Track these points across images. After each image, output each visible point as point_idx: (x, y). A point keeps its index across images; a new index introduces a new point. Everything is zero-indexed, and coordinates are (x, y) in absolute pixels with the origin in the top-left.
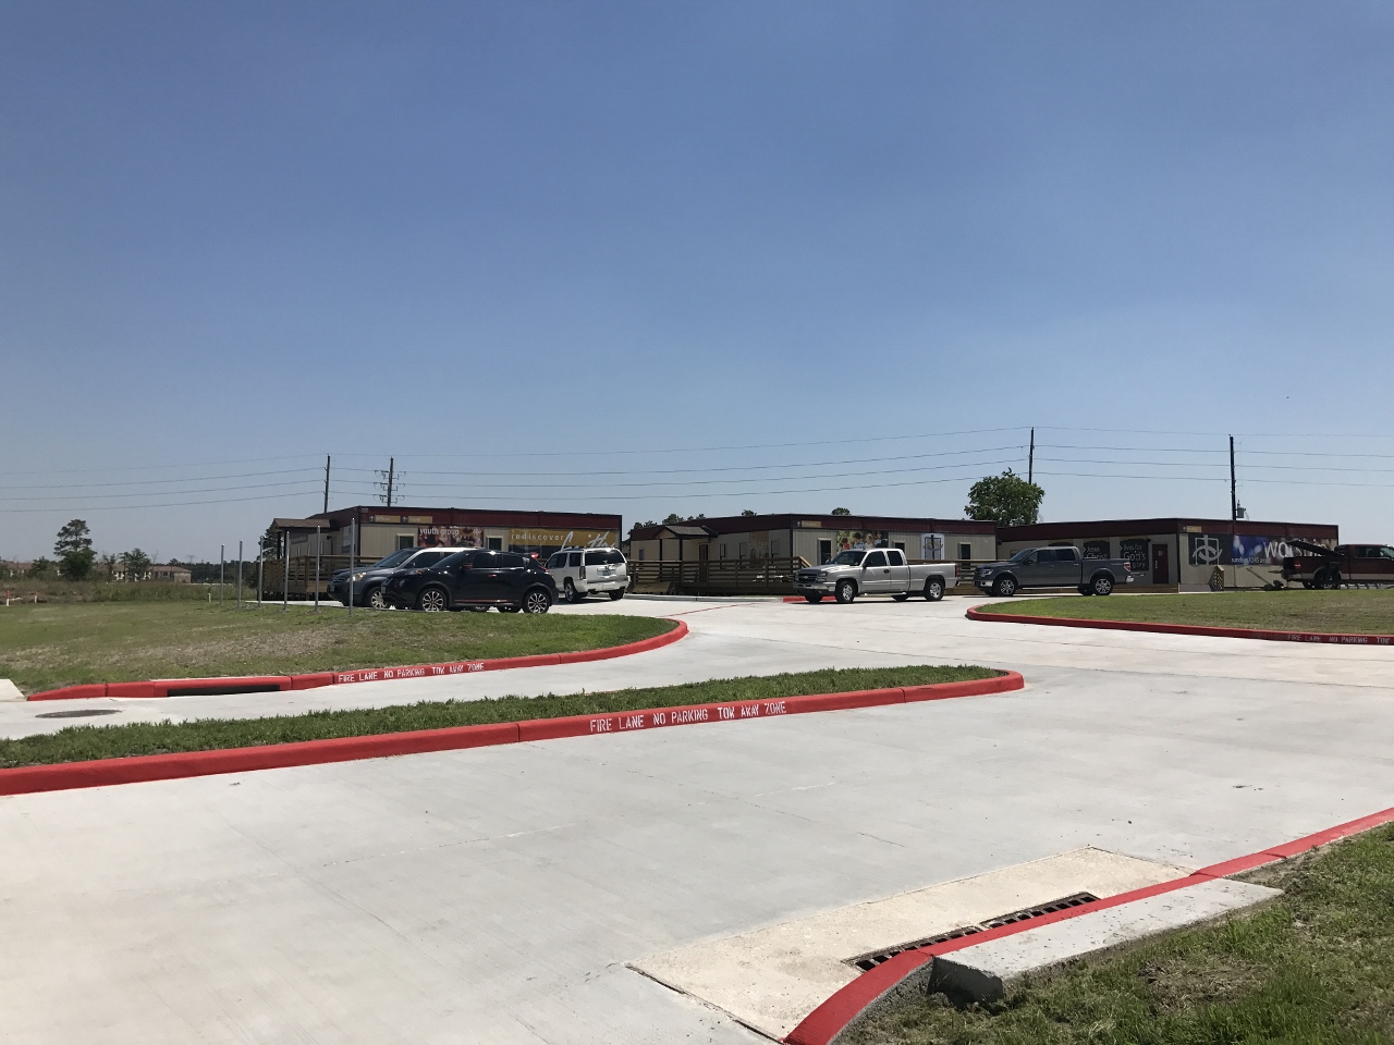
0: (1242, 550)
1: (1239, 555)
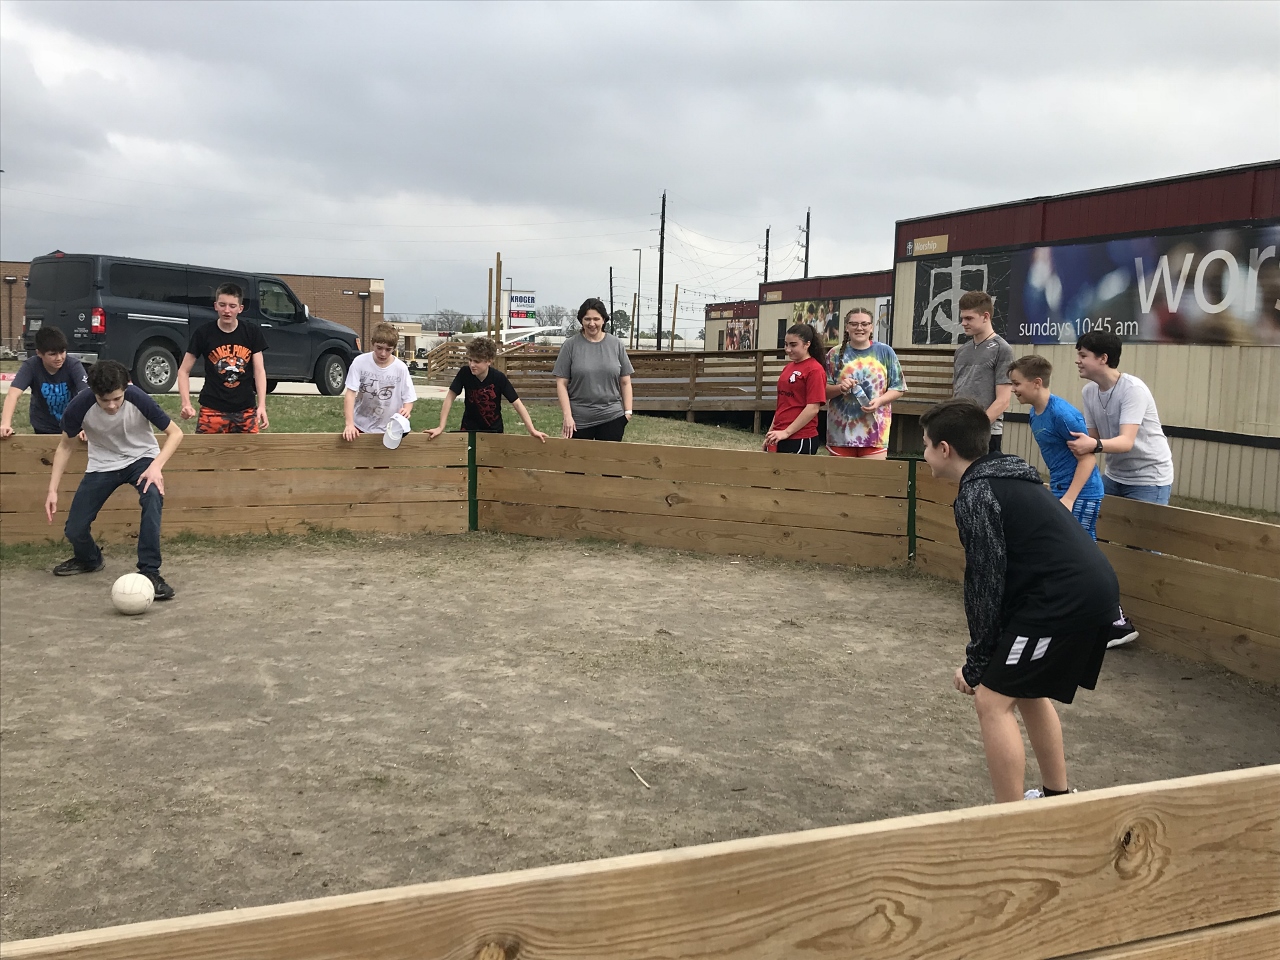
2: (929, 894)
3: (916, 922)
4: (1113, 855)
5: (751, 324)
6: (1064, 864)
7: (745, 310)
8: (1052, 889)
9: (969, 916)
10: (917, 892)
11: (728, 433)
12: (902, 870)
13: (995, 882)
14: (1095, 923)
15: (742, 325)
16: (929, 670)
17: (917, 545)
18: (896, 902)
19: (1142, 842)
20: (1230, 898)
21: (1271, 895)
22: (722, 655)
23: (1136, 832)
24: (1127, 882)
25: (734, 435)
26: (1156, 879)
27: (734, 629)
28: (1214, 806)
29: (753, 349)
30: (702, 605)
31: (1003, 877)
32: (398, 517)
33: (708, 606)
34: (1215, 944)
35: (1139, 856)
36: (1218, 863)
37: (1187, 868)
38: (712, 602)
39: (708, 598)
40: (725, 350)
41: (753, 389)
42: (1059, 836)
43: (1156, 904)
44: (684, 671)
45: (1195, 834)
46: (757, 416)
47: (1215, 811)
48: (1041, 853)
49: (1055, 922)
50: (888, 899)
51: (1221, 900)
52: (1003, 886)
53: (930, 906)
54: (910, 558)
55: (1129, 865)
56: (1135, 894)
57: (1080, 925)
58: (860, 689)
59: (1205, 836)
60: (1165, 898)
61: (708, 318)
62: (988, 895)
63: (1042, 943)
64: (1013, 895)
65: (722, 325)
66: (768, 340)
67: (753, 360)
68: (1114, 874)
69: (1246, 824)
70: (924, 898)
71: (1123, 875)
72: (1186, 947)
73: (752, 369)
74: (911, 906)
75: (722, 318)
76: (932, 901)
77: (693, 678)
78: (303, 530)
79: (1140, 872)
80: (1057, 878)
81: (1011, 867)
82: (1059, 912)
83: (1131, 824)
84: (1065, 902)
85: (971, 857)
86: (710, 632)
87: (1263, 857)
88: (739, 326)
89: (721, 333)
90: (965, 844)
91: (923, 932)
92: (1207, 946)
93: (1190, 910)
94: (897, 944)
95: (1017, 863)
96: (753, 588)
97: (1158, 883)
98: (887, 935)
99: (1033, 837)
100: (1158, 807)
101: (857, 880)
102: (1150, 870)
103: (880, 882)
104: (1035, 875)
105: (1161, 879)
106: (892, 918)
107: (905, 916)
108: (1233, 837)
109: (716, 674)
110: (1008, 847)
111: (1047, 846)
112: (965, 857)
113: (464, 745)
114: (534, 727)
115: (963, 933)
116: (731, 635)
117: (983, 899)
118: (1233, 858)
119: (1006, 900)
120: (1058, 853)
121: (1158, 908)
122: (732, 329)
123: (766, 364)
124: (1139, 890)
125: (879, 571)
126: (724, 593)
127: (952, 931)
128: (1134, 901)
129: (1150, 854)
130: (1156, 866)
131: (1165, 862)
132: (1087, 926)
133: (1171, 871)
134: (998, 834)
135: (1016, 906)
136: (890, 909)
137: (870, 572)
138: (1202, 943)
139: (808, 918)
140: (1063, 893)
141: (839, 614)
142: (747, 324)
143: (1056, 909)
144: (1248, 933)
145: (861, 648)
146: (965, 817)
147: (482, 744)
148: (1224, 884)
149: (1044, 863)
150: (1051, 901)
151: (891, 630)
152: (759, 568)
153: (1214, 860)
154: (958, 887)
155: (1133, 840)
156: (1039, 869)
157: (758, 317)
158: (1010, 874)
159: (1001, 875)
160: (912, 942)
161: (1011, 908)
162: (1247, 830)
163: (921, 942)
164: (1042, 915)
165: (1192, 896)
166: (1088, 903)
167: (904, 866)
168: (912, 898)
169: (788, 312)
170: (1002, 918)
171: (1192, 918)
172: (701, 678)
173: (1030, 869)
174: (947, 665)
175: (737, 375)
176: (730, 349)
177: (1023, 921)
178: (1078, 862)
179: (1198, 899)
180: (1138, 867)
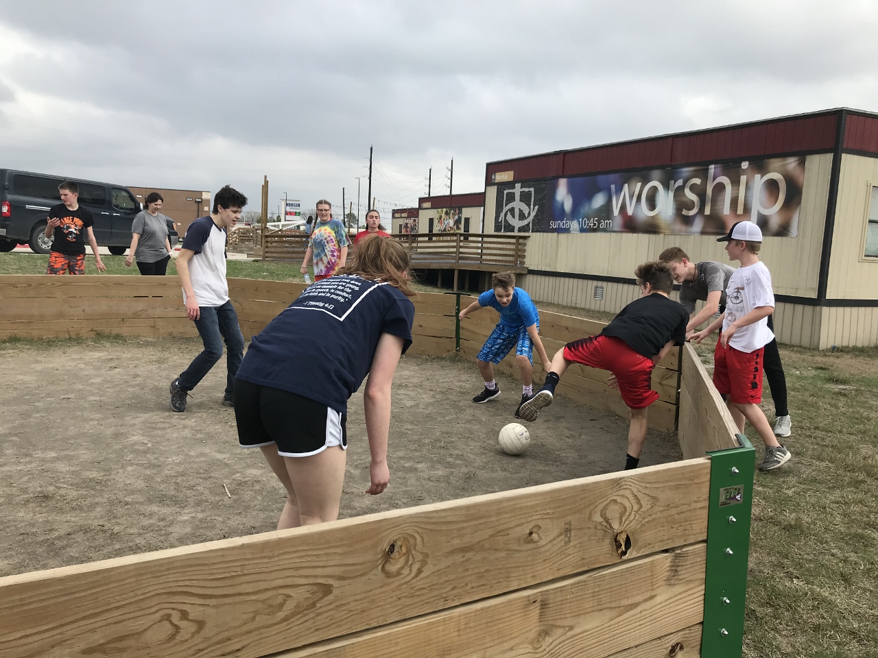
0: (568, 206)
1: (561, 215)
2: (212, 602)
3: (201, 624)
4: (380, 562)
6: (337, 571)
8: (327, 589)
9: (251, 615)
10: (201, 601)
12: (186, 586)
13: (274, 588)
14: (363, 611)
15: (412, 221)
16: (444, 417)
17: (461, 343)
18: (180, 611)
19: (404, 550)
20: (478, 584)
21: (509, 579)
23: (399, 543)
24: (391, 580)
26: (417, 576)
28: (465, 521)
31: (282, 585)
32: (154, 327)
34: (461, 618)
35: (402, 560)
36: (467, 560)
37: (442, 566)
42: (332, 551)
43: (416, 594)
45: (449, 542)
47: (465, 525)
48: (315, 564)
49: (330, 613)
50: (173, 609)
51: (470, 586)
52: (281, 591)
53: (213, 610)
54: (457, 351)
55: (393, 568)
56: (398, 588)
57: (352, 613)
58: (397, 429)
59: (456, 542)
60: (424, 588)
62: (268, 599)
63: (317, 630)
64: (291, 597)
68: (381, 575)
69: (490, 532)
70: (208, 605)
71: (388, 575)
72: (438, 622)
74: (194, 613)
76: (214, 607)
78: (92, 335)
79: (402, 572)
80: (331, 581)
81: (289, 577)
82: (333, 606)
83: (395, 538)
84: (337, 598)
85: (252, 571)
87: (503, 554)
88: (410, 222)
90: (246, 563)
91: (207, 632)
92: (457, 619)
93: (444, 595)
94: (182, 642)
95: (295, 573)
97: (418, 578)
98: (172, 637)
99: (309, 553)
100: (417, 525)
101: (142, 597)
102: (411, 570)
103: (164, 596)
104: (311, 581)
105: (422, 575)
106: (176, 623)
107: (190, 620)
108: (479, 542)
110: (287, 562)
111: (322, 559)
112: (246, 572)
115: (245, 629)
117: (264, 601)
118: (479, 557)
119: (285, 600)
120: (331, 563)
121: (418, 596)
124: (402, 584)
125: (440, 358)
127: (235, 628)
128: (398, 592)
129: (411, 558)
130: (416, 567)
131: (424, 563)
132: (357, 614)
133: (427, 571)
134: (276, 553)
135: (295, 604)
136: (175, 618)
137: (434, 359)
138: (451, 618)
139: (93, 631)
140: (336, 592)
141: (404, 385)
142: (415, 221)
143: (330, 604)
144: (489, 607)
145: (409, 404)
146: (245, 542)
148: (470, 575)
149: (319, 572)
150: (326, 598)
151: (432, 393)
153: (464, 559)
154: (240, 594)
155: (396, 550)
156: (316, 576)
158: (289, 581)
159: (280, 582)
160: (197, 639)
161: (290, 606)
162: (490, 536)
163: (206, 639)
164: (317, 610)
165: (445, 586)
166: (358, 597)
167: (187, 583)
168: (196, 606)
170: (281, 615)
171: (446, 600)
173: (306, 577)
174: (456, 414)
177: (301, 615)
178: (346, 568)
179: (451, 587)
180: (402, 568)
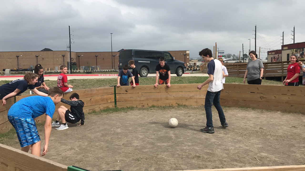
5: (280, 55)
7: (278, 52)
11: (275, 82)
15: (277, 56)
22: (276, 134)
25: (276, 83)
27: (279, 128)
29: (280, 61)
30: (270, 122)
32: (197, 102)
33: (272, 123)
38: (273, 122)
39: (272, 121)
40: (273, 62)
41: (281, 71)
44: (267, 137)
46: (282, 78)
61: (268, 54)
65: (272, 56)
66: (284, 59)
67: (281, 64)
73: (280, 66)
75: (272, 54)
77: (269, 139)
78: (177, 105)
86: (273, 128)
88: (276, 56)
89: (272, 58)
96: (283, 118)
109: (275, 138)
113: (216, 150)
114: (232, 148)
116: (278, 129)
122: (275, 57)
123: (284, 65)
126: (276, 120)
142: (279, 55)
147: (220, 151)
152: (285, 114)
157: (281, 54)
169: (289, 52)
172: (271, 139)
175: (277, 68)
176: (274, 62)
